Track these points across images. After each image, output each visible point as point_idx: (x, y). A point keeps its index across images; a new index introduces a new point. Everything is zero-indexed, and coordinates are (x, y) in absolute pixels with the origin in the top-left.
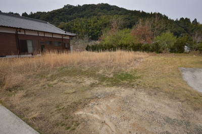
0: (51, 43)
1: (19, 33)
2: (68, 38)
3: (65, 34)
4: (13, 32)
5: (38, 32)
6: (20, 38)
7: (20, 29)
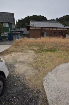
0: (55, 33)
1: (42, 29)
2: (66, 30)
3: (64, 27)
4: (40, 29)
5: (50, 28)
6: (42, 31)
7: (42, 27)
